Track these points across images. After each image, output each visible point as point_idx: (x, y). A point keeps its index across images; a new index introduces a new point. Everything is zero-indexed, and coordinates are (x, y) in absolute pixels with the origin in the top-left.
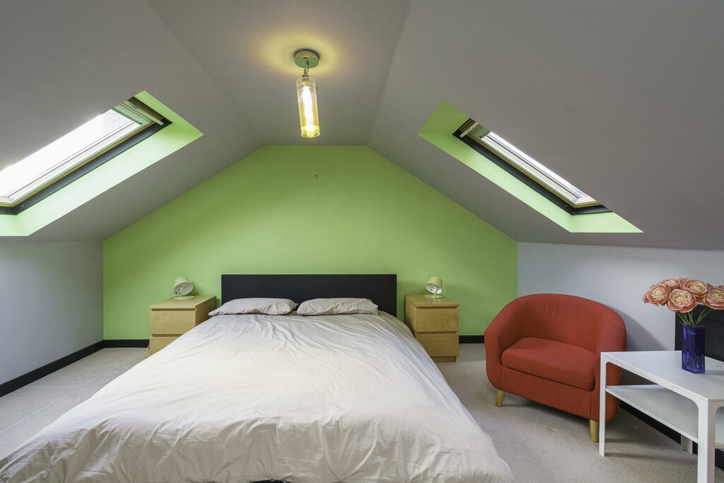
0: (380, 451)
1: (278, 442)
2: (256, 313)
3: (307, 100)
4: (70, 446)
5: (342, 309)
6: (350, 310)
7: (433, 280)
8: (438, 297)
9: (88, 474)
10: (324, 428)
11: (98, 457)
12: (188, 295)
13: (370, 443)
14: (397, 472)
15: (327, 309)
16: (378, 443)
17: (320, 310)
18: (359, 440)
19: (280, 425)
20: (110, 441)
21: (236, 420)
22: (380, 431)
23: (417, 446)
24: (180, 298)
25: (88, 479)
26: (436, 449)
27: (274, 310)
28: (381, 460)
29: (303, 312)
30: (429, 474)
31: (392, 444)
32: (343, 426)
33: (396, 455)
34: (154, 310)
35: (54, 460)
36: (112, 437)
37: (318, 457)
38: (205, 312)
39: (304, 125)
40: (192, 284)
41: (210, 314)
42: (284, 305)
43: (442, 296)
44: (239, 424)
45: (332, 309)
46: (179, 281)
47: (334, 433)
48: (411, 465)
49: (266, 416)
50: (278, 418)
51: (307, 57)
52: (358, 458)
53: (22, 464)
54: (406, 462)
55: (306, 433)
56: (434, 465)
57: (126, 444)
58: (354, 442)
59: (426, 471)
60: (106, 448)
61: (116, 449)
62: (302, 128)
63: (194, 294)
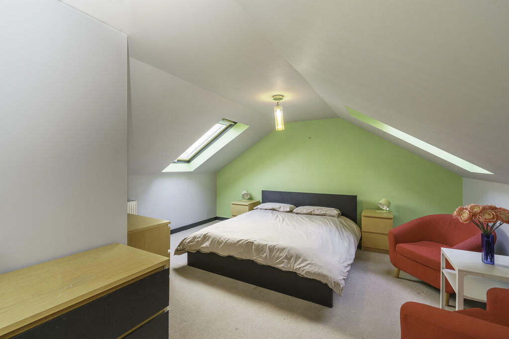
0: (286, 257)
1: (253, 247)
2: (273, 209)
3: (279, 116)
4: (200, 237)
5: (317, 212)
6: (322, 213)
7: (383, 201)
8: (387, 212)
9: (203, 246)
10: (269, 246)
11: (206, 242)
12: (248, 199)
13: (283, 254)
14: (290, 266)
15: (309, 211)
16: (286, 255)
17: (305, 212)
18: (280, 253)
19: (255, 243)
20: (209, 238)
21: (242, 239)
22: (289, 252)
23: (301, 259)
24: (245, 200)
25: (203, 247)
26: (308, 262)
27: (282, 209)
28: (286, 260)
29: (296, 212)
30: (301, 269)
31: (292, 257)
32: (275, 247)
33: (292, 260)
34: (233, 204)
35: (196, 240)
36: (209, 237)
37: (265, 255)
38: (252, 207)
39: (277, 126)
40: (250, 194)
41: (254, 208)
42: (287, 207)
43: (389, 212)
44: (243, 240)
45: (311, 212)
46: (244, 192)
47: (272, 249)
48: (296, 265)
49: (252, 240)
50: (255, 241)
51: (278, 98)
52: (278, 258)
53: (189, 240)
54: (295, 263)
55: (262, 247)
56: (304, 266)
57: (212, 240)
58: (278, 253)
59: (301, 267)
60: (208, 240)
61: (210, 240)
62: (277, 127)
63: (251, 199)
